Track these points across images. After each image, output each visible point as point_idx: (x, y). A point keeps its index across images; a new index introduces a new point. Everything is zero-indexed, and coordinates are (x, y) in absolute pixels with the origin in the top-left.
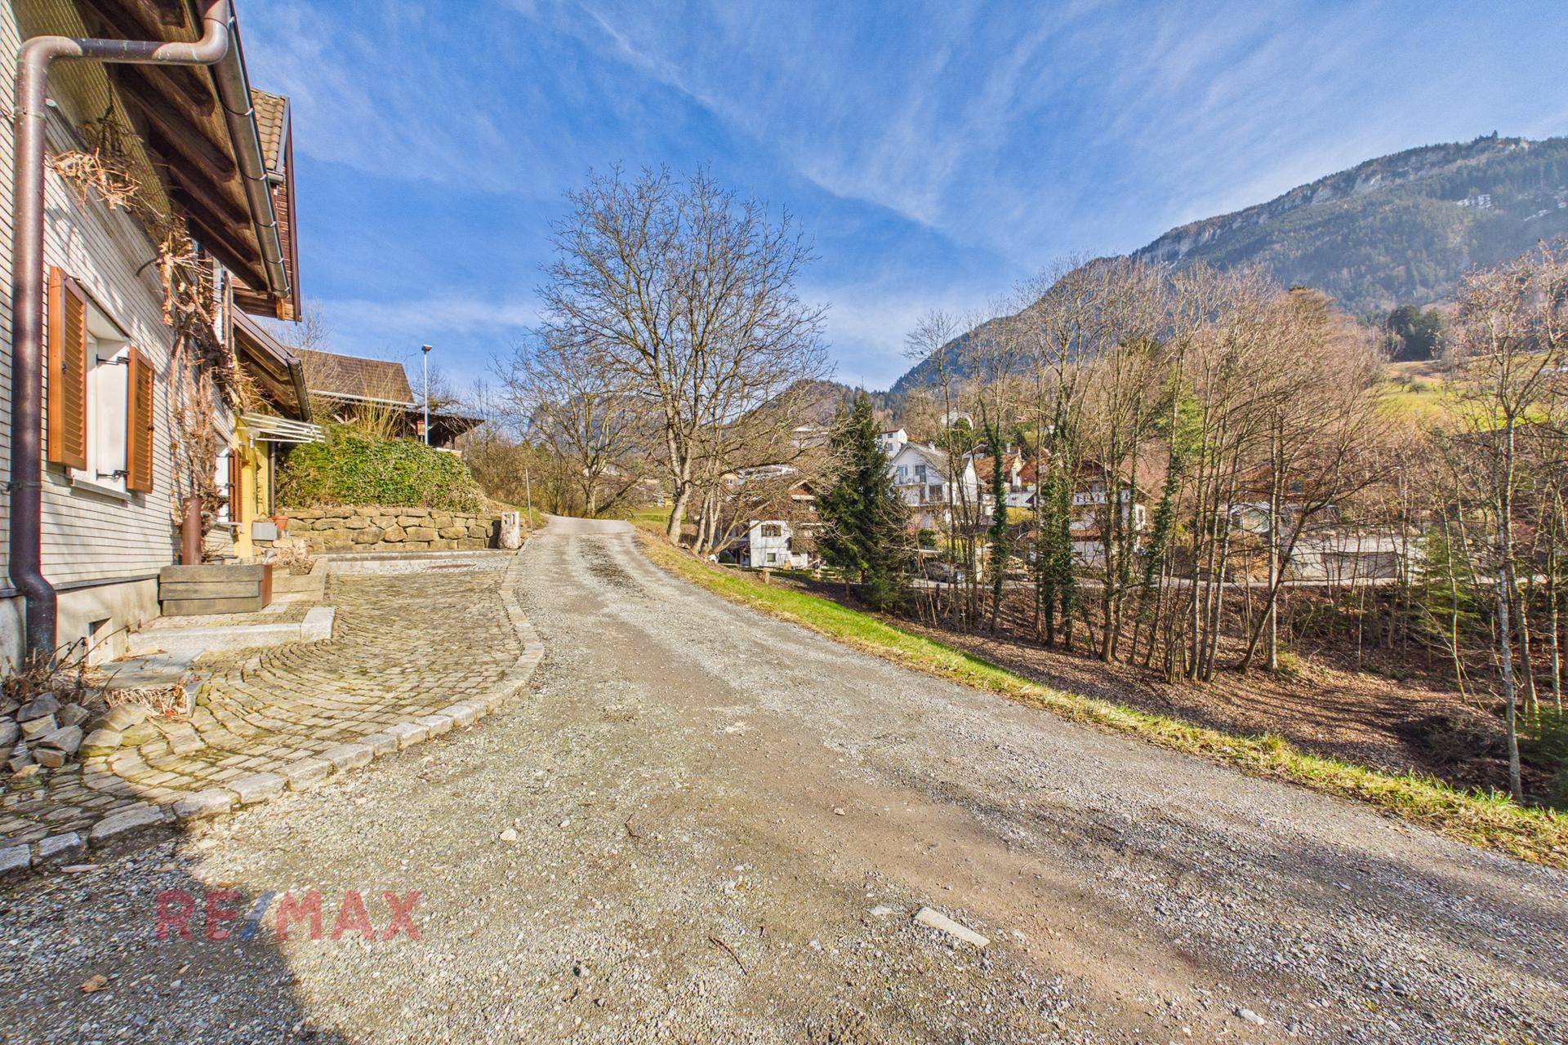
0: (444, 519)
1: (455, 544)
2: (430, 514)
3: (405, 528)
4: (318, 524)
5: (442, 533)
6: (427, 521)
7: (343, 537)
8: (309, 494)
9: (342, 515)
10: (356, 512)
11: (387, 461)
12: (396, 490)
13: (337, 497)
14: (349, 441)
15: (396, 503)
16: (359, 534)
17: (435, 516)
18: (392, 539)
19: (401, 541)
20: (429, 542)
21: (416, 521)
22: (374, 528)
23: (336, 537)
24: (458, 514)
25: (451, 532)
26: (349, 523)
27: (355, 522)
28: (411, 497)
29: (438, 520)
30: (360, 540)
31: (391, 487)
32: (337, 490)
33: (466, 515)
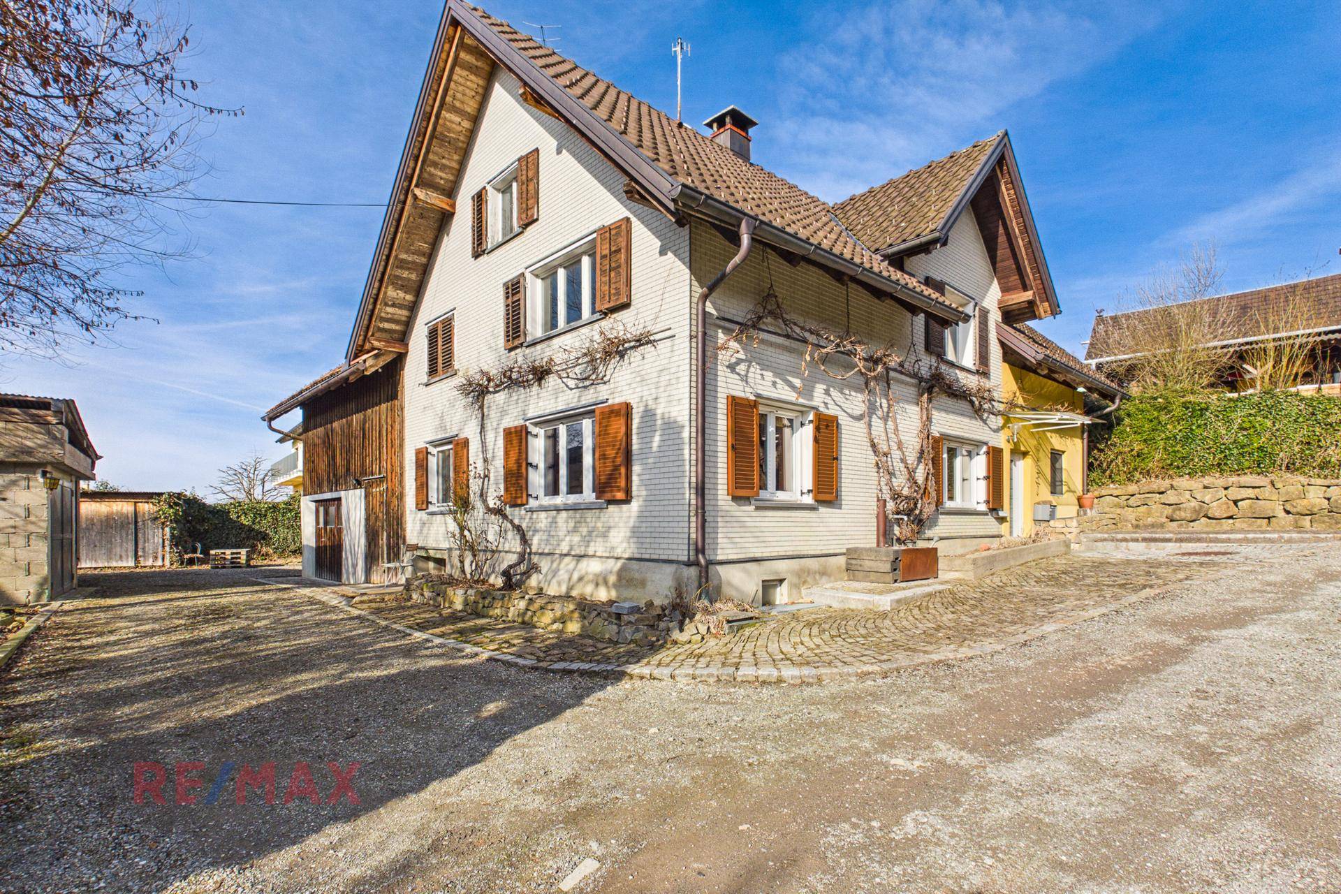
0: (1291, 489)
1: (1306, 522)
2: (1273, 484)
3: (1235, 502)
4: (1132, 501)
5: (1288, 507)
6: (1267, 492)
7: (1158, 513)
8: (1136, 469)
9: (1157, 490)
10: (1172, 486)
11: (1231, 421)
12: (1242, 455)
13: (1167, 469)
14: (1185, 406)
15: (1240, 471)
16: (1174, 511)
17: (1279, 485)
18: (1217, 515)
19: (1231, 517)
20: (1269, 518)
21: (1250, 493)
22: (1194, 503)
23: (1149, 514)
24: (1313, 481)
25: (1301, 505)
26: (1164, 498)
27: (1171, 497)
28: (1262, 461)
29: (1283, 490)
30: (1175, 516)
31: (1235, 452)
32: (1169, 462)
33: (1327, 482)
